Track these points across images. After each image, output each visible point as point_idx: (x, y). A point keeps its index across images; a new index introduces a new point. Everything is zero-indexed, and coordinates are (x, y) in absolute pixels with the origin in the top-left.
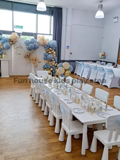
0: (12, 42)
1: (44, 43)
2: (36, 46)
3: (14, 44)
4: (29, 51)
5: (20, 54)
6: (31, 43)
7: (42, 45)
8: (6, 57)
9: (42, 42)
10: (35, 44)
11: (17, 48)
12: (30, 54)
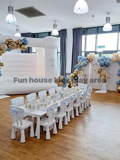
0: (89, 60)
1: (117, 59)
2: (106, 63)
3: (91, 61)
4: (101, 68)
5: (96, 70)
6: (102, 60)
7: (116, 61)
8: (83, 73)
9: (116, 58)
10: (105, 61)
11: (94, 65)
12: (102, 70)
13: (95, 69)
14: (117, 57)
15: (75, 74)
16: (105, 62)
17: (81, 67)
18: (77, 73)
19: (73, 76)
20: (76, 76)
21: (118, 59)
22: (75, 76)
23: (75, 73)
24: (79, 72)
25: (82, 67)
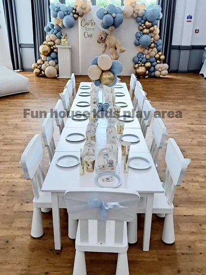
1: (134, 12)
2: (116, 19)
3: (82, 16)
4: (106, 30)
5: (91, 36)
6: (107, 13)
7: (132, 16)
8: (66, 42)
9: (131, 10)
10: (114, 15)
11: (87, 24)
12: (107, 35)
13: (90, 33)
14: (133, 7)
15: (50, 46)
16: (114, 18)
17: (59, 30)
18: (52, 43)
19: (46, 52)
20: (52, 51)
21: (137, 12)
22: (49, 51)
23: (49, 43)
24: (57, 41)
25: (62, 31)
